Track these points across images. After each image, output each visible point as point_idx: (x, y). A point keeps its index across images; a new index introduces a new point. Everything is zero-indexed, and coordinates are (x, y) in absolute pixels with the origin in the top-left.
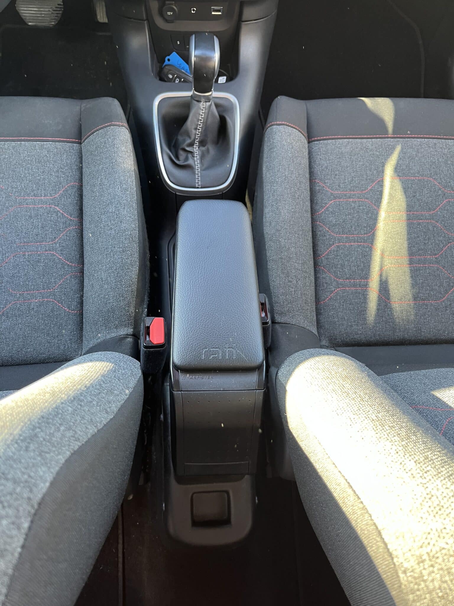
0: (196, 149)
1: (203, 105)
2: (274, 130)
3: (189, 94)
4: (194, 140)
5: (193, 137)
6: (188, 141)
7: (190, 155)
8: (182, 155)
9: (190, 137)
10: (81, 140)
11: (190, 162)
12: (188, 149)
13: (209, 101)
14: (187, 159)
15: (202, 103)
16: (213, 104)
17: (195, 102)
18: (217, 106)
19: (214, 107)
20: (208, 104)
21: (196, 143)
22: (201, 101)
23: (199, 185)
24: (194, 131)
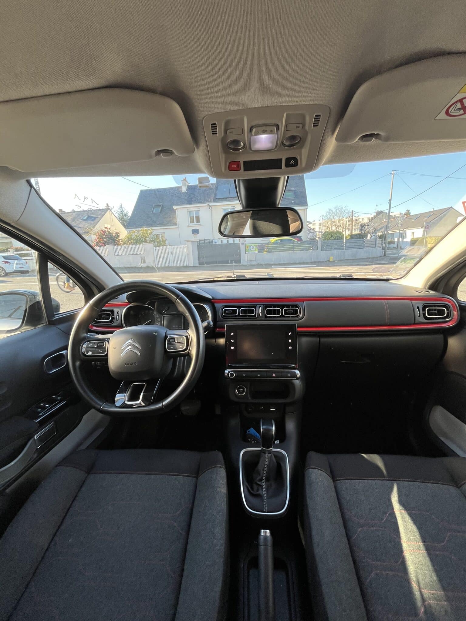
0: (263, 484)
1: (267, 455)
2: (310, 471)
3: (260, 449)
4: (263, 476)
5: (262, 474)
6: (259, 478)
7: (260, 488)
8: (255, 487)
9: (260, 475)
10: (198, 475)
11: (260, 492)
12: (259, 483)
13: (271, 453)
14: (258, 490)
15: (267, 454)
16: (273, 455)
17: (263, 454)
18: (275, 456)
19: (273, 456)
20: (270, 455)
21: (264, 480)
22: (266, 453)
23: (266, 510)
24: (262, 471)
